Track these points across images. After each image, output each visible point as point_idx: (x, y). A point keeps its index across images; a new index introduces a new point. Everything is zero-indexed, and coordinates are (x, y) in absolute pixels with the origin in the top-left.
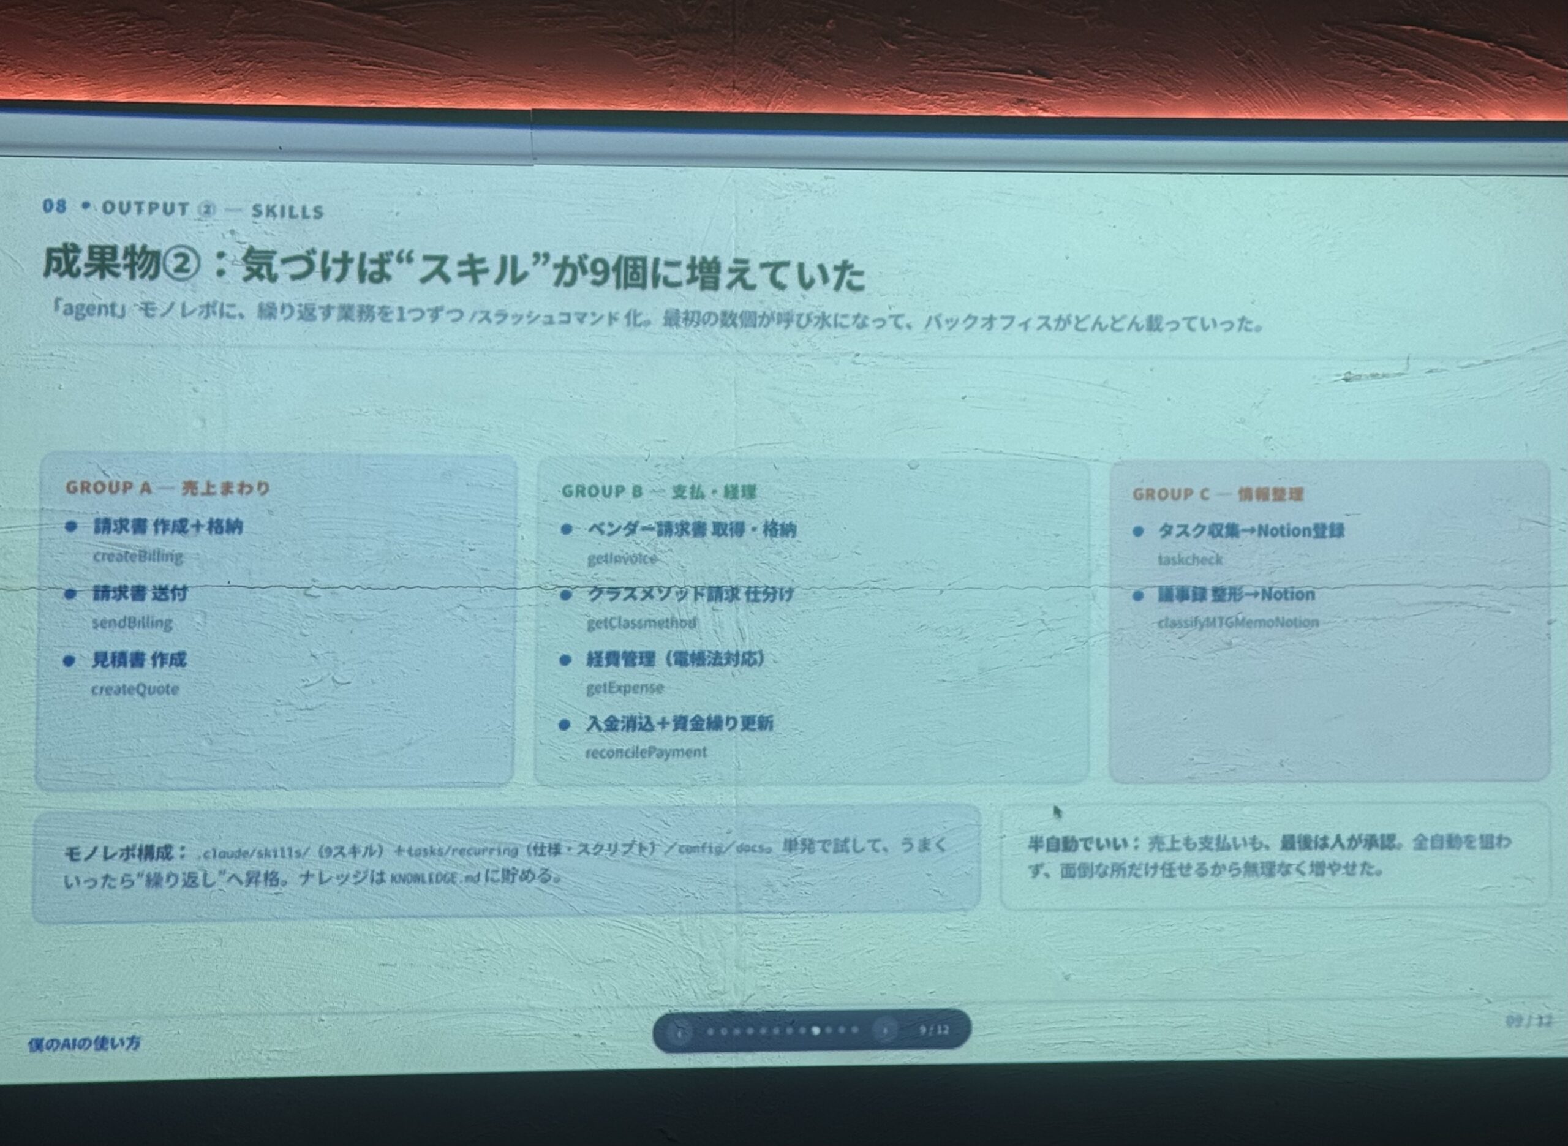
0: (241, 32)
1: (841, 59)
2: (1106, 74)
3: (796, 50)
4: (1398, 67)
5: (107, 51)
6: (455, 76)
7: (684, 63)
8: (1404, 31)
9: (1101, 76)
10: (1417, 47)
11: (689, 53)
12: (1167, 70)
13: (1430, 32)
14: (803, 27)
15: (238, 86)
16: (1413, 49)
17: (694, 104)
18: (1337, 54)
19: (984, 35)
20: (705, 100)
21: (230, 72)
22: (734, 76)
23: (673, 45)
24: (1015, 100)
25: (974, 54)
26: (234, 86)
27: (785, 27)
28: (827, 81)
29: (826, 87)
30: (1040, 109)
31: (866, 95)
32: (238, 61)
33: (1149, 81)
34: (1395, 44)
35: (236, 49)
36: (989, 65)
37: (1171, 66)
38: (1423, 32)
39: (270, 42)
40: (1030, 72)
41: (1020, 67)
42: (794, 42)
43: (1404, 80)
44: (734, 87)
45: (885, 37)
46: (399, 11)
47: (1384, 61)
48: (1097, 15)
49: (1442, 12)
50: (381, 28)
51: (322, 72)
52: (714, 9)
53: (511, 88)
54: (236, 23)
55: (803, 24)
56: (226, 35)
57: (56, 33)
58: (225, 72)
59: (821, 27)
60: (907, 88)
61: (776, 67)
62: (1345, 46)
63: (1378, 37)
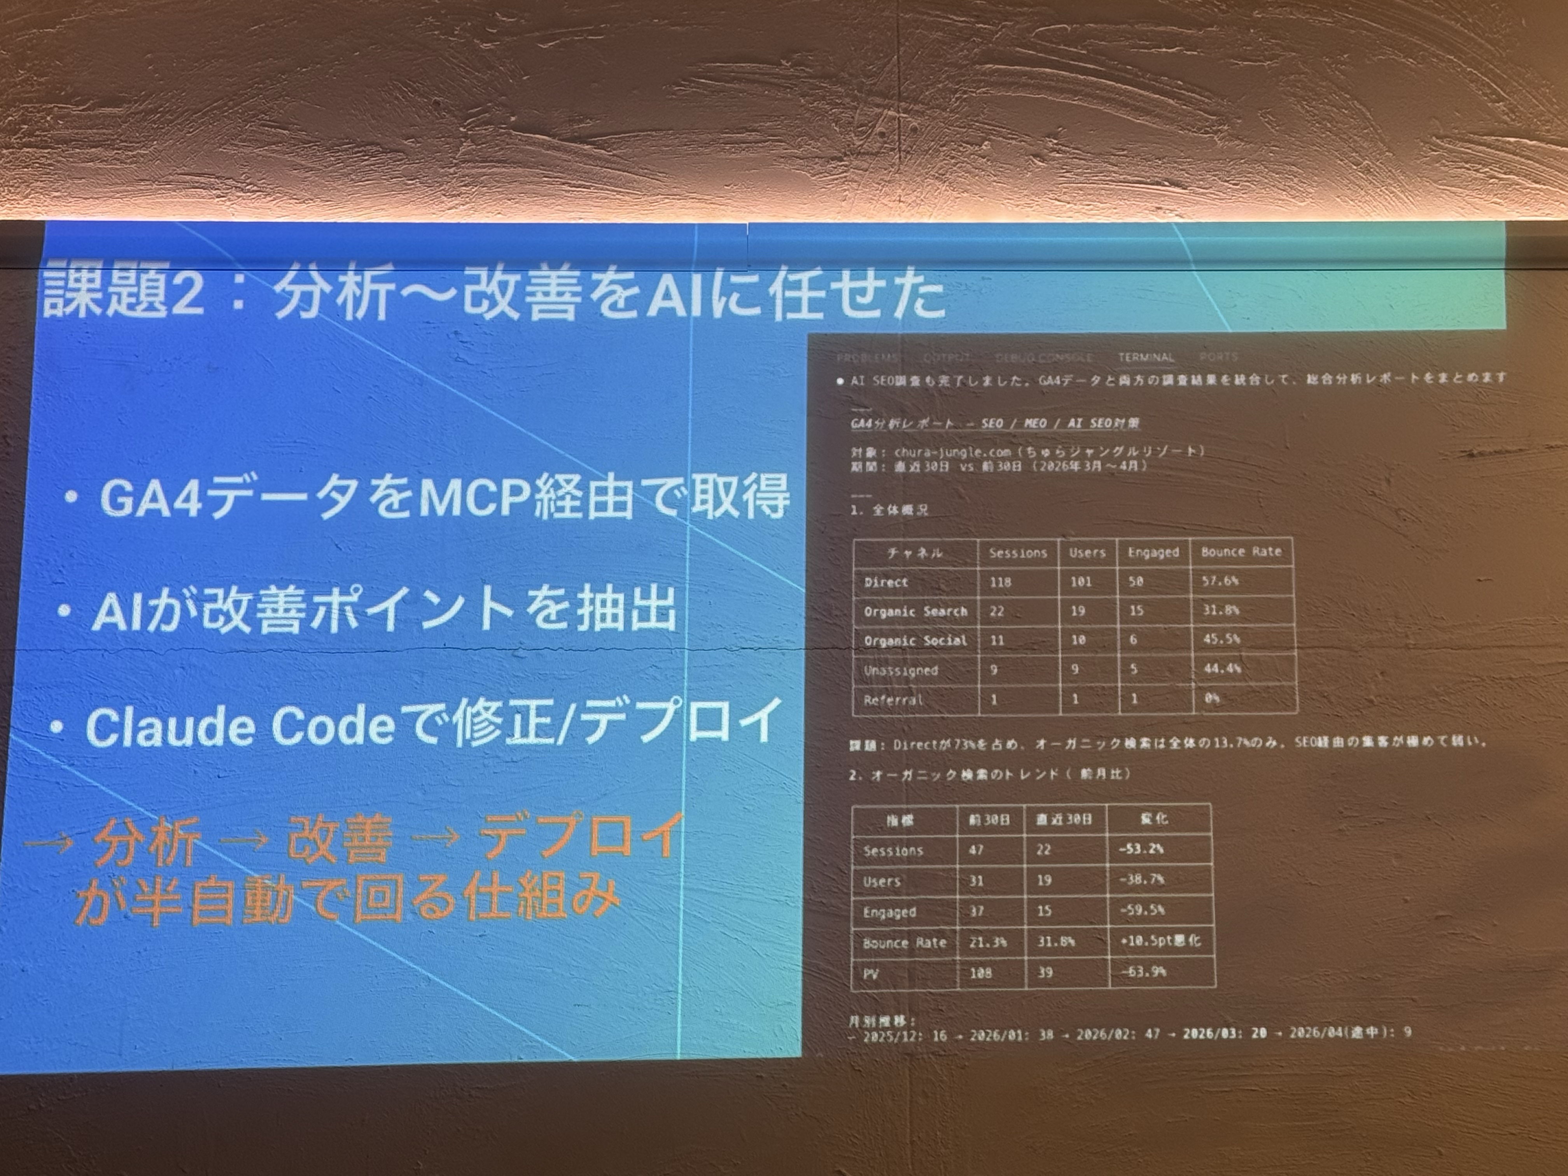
0: (469, 162)
1: (995, 176)
2: (1234, 184)
3: (955, 168)
4: (1505, 173)
5: (352, 180)
6: (654, 195)
7: (856, 181)
8: (1509, 143)
9: (1231, 186)
10: (1522, 156)
11: (861, 172)
12: (1292, 180)
13: (1534, 142)
14: (961, 149)
15: (465, 207)
16: (1517, 158)
17: (865, 216)
18: (1447, 163)
19: (1125, 152)
20: (875, 212)
21: (459, 195)
22: (900, 191)
23: (846, 166)
24: (1153, 208)
25: (1115, 169)
26: (461, 207)
27: (945, 148)
28: (984, 194)
29: (982, 200)
30: (1177, 215)
31: (1018, 206)
32: (465, 186)
33: (1276, 190)
34: (1502, 154)
35: (464, 176)
36: (1129, 177)
37: (1295, 177)
38: (1526, 144)
39: (494, 170)
40: (1167, 183)
41: (1157, 179)
42: (953, 161)
43: (1511, 185)
44: (900, 201)
45: (1035, 156)
46: (605, 142)
47: (1491, 169)
48: (1226, 133)
49: (1543, 125)
50: (589, 156)
51: (537, 194)
52: (882, 135)
53: (703, 205)
54: (464, 154)
55: (961, 146)
56: (456, 165)
57: (310, 165)
58: (454, 196)
59: (977, 148)
60: (1056, 199)
61: (937, 183)
62: (1455, 156)
63: (1484, 148)
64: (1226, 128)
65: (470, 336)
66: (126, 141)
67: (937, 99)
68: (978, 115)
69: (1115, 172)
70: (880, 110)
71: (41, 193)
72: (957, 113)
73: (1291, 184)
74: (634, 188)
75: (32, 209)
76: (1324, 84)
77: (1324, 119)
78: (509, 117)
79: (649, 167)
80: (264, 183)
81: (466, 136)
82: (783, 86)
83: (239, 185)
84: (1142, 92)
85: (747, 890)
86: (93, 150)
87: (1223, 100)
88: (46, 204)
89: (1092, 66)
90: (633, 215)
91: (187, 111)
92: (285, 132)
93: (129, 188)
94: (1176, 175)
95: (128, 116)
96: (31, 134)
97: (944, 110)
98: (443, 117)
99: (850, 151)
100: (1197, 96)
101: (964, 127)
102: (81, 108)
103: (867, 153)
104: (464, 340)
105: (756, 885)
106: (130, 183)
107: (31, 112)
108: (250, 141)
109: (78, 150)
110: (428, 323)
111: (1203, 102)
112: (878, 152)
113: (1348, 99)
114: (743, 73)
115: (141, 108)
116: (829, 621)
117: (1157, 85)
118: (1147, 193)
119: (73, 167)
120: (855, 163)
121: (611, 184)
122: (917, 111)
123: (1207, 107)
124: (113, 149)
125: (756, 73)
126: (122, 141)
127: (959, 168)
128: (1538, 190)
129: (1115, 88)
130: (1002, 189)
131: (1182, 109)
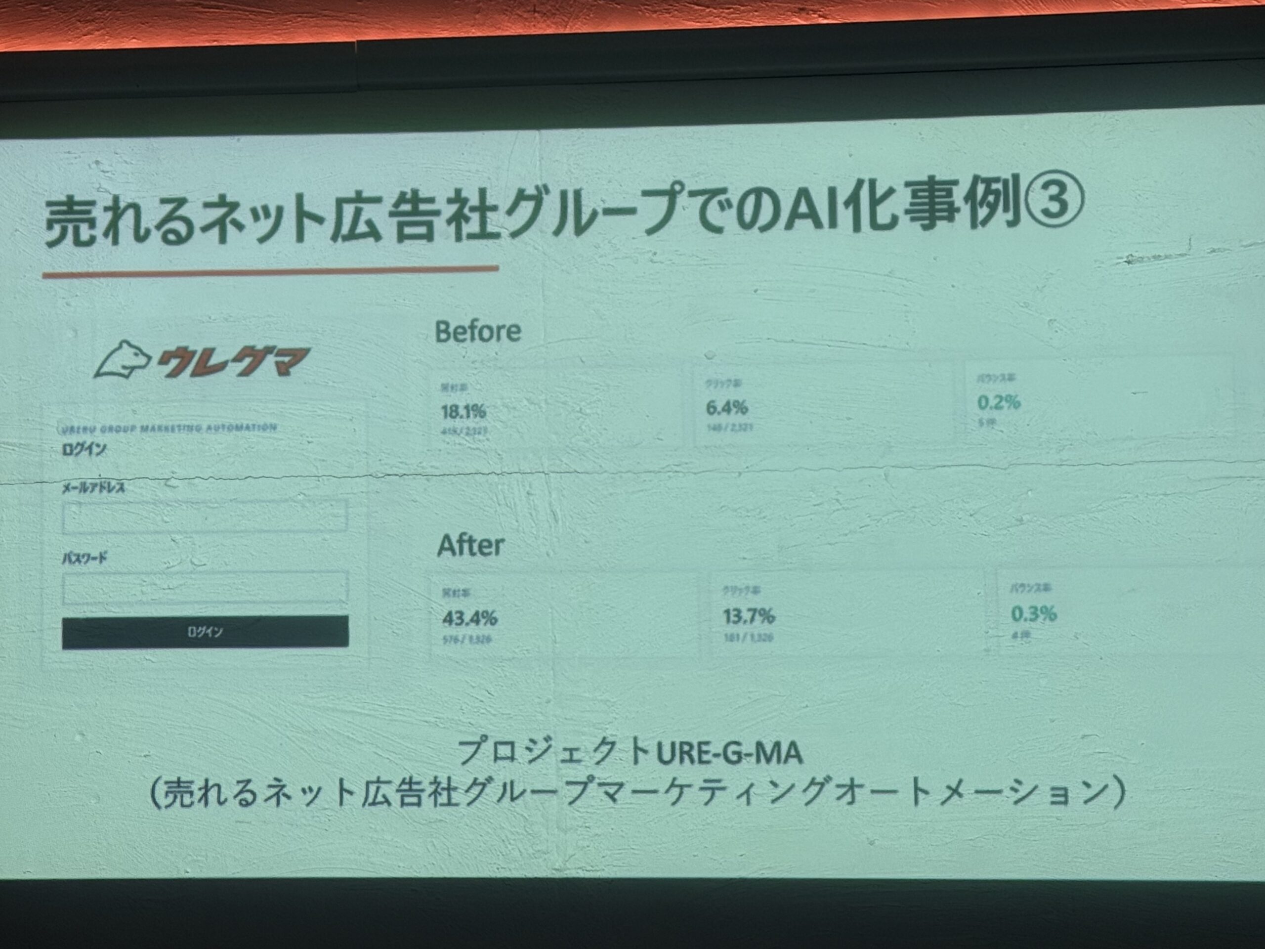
15: (100, 33)
17: (499, 28)
20: (509, 24)
21: (93, 20)
24: (797, 10)
26: (97, 33)
58: (88, 21)
65: (111, 166)
85: (398, 712)
90: (267, 36)
104: (105, 169)
105: (406, 707)
110: (69, 152)
116: (472, 446)
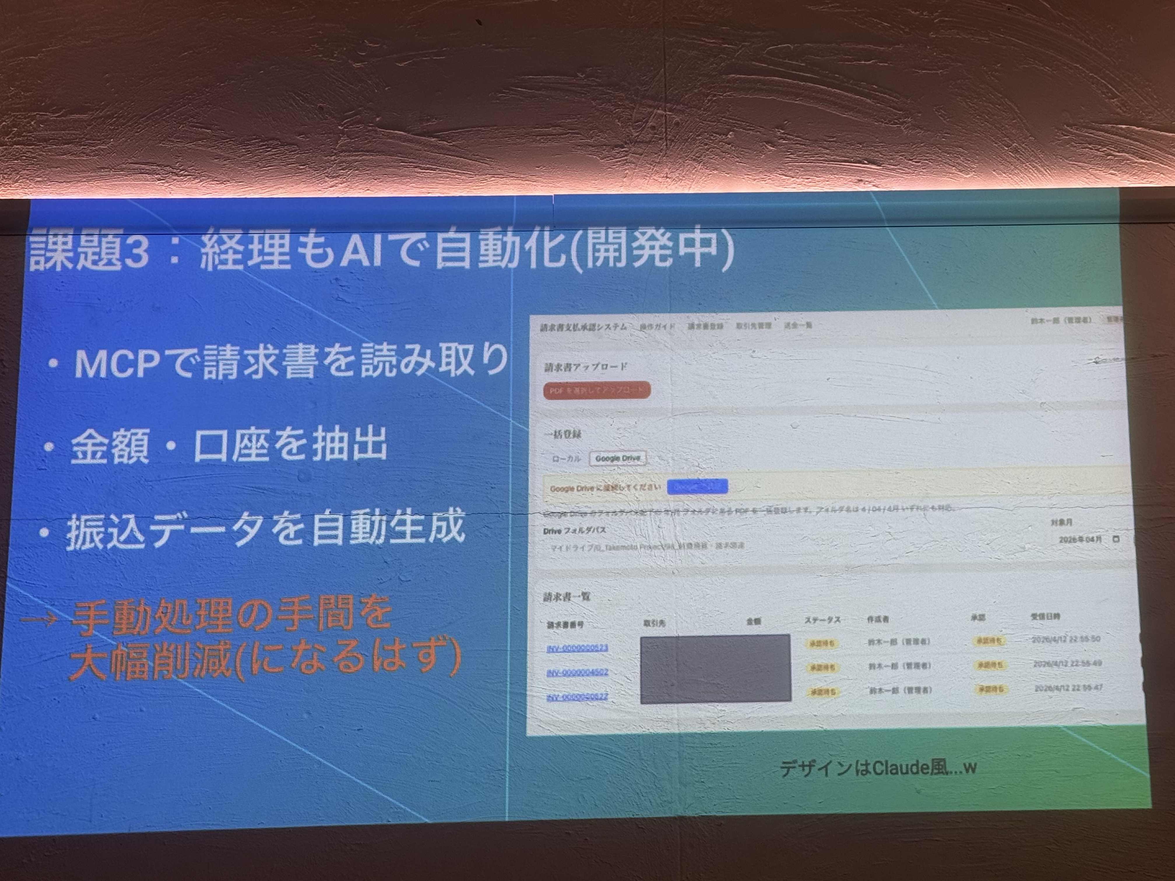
0: (345, 152)
1: (737, 158)
2: (916, 162)
3: (707, 152)
4: (1119, 152)
5: (259, 166)
6: (484, 175)
7: (634, 163)
8: (1121, 129)
9: (914, 163)
10: (1131, 139)
11: (637, 156)
12: (960, 158)
13: (1140, 128)
14: (712, 138)
15: (343, 185)
16: (1128, 140)
17: (641, 188)
18: (1076, 145)
19: (834, 139)
20: (648, 186)
21: (338, 176)
22: (667, 170)
23: (626, 151)
24: (856, 181)
25: (828, 151)
26: (340, 185)
27: (700, 138)
28: (729, 172)
29: (728, 176)
30: (874, 186)
31: (755, 180)
32: (343, 169)
33: (947, 166)
34: (1117, 137)
35: (342, 162)
36: (838, 158)
37: (962, 156)
38: (1134, 129)
39: (364, 157)
40: (866, 162)
41: (858, 159)
42: (706, 147)
43: (1123, 160)
44: (667, 177)
45: (767, 143)
46: (447, 135)
47: (1108, 149)
48: (910, 124)
49: (1147, 115)
50: (435, 146)
51: (396, 175)
52: (653, 128)
53: (520, 182)
54: (341, 146)
55: (712, 135)
56: (336, 154)
57: (227, 155)
58: (333, 177)
59: (724, 137)
60: (783, 175)
61: (695, 164)
62: (1082, 140)
63: (1103, 133)
64: (909, 120)
65: (347, 282)
66: (90, 140)
67: (694, 101)
68: (725, 113)
69: (827, 154)
70: (651, 110)
71: (28, 179)
72: (709, 111)
73: (959, 161)
74: (467, 170)
75: (21, 191)
76: (983, 86)
77: (983, 113)
78: (375, 118)
79: (480, 154)
80: (192, 170)
81: (342, 132)
82: (579, 93)
83: (175, 171)
84: (846, 94)
86: (66, 146)
87: (907, 99)
88: (31, 186)
89: (809, 75)
90: (468, 190)
91: (135, 116)
92: (208, 131)
93: (92, 174)
94: (873, 156)
95: (92, 120)
96: (19, 135)
97: (699, 109)
98: (326, 119)
99: (629, 140)
100: (888, 96)
101: (714, 122)
102: (57, 115)
103: (642, 142)
104: (342, 284)
106: (94, 170)
107: (20, 118)
108: (183, 138)
109: (55, 146)
110: (316, 272)
111: (893, 101)
112: (650, 141)
113: (1001, 98)
114: (550, 83)
115: (101, 114)
117: (858, 88)
118: (852, 169)
119: (51, 159)
120: (633, 149)
121: (452, 167)
122: (680, 110)
123: (895, 104)
124: (81, 145)
125: (559, 83)
126: (87, 139)
127: (711, 152)
128: (1144, 163)
129: (827, 91)
130: (743, 167)
131: (877, 106)
